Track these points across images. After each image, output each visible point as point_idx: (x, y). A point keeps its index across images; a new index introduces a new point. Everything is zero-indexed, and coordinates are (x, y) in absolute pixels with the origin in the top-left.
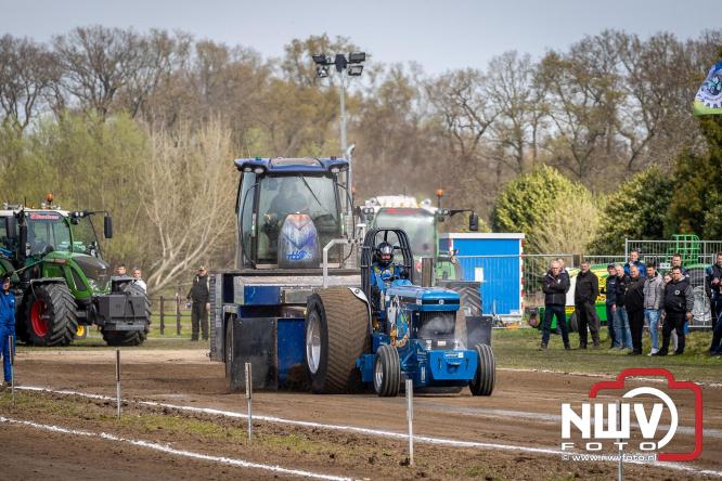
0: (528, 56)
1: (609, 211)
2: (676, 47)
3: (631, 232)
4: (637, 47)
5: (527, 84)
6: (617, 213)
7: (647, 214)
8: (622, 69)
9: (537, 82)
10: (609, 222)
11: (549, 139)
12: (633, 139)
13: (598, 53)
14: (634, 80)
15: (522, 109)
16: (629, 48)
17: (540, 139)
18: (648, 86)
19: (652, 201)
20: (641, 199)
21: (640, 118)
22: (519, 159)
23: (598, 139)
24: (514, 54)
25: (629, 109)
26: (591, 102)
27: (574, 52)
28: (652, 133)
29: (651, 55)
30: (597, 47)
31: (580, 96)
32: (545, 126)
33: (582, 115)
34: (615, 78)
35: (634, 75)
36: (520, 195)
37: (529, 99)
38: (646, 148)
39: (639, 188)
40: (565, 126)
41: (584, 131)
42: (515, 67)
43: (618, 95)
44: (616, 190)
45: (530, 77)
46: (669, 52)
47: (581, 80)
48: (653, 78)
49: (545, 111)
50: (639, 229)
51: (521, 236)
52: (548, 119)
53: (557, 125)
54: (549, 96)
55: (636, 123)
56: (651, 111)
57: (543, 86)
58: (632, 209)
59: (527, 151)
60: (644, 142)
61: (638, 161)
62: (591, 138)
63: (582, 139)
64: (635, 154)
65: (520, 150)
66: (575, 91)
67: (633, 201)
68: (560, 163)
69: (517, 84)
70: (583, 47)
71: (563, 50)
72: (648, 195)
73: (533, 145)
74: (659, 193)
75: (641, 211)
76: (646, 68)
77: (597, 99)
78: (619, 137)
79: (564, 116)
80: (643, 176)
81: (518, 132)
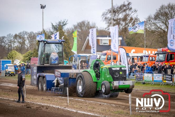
0: (12, 35)
1: (24, 57)
2: (34, 33)
3: (27, 60)
4: (28, 33)
5: (12, 38)
6: (25, 57)
7: (29, 57)
8: (26, 36)
9: (14, 38)
10: (24, 58)
11: (15, 46)
12: (27, 46)
13: (22, 34)
14: (28, 38)
15: (12, 42)
16: (27, 33)
17: (14, 46)
18: (29, 39)
19: (30, 55)
20: (28, 55)
21: (28, 43)
22: (11, 49)
23: (22, 46)
24: (11, 34)
25: (27, 42)
26: (21, 41)
27: (19, 34)
28: (30, 46)
29: (30, 34)
30: (22, 33)
31: (20, 40)
32: (15, 44)
33: (20, 43)
34: (25, 38)
35: (28, 37)
36: (11, 54)
37: (13, 40)
38: (29, 48)
39: (28, 53)
40: (18, 44)
41: (20, 45)
42: (11, 36)
43: (25, 40)
44: (25, 54)
45: (13, 37)
46: (33, 34)
47: (20, 38)
48: (30, 38)
49: (15, 42)
50: (28, 59)
51: (11, 60)
52: (15, 43)
53: (16, 44)
54: (15, 40)
55: (28, 44)
56: (30, 42)
57: (15, 39)
58: (27, 56)
59: (12, 48)
60: (29, 47)
61: (28, 50)
62: (21, 46)
63: (20, 47)
64: (28, 49)
65: (11, 48)
66: (19, 39)
67: (27, 55)
68: (17, 50)
69: (11, 38)
70: (20, 33)
71: (18, 34)
72: (29, 55)
73: (13, 47)
74: (31, 54)
75: (28, 57)
76: (29, 36)
77: (22, 41)
78: (25, 46)
79: (18, 43)
80: (29, 52)
81: (11, 45)
